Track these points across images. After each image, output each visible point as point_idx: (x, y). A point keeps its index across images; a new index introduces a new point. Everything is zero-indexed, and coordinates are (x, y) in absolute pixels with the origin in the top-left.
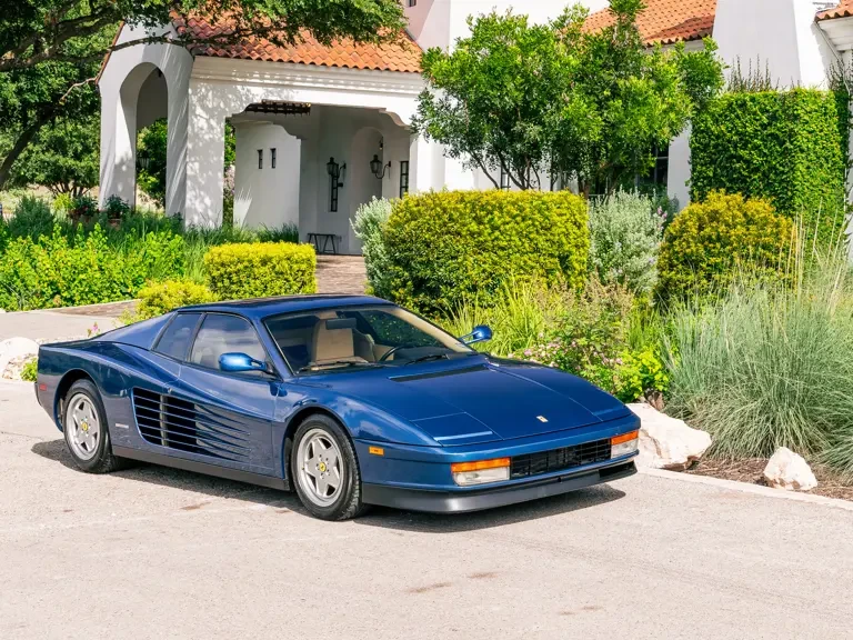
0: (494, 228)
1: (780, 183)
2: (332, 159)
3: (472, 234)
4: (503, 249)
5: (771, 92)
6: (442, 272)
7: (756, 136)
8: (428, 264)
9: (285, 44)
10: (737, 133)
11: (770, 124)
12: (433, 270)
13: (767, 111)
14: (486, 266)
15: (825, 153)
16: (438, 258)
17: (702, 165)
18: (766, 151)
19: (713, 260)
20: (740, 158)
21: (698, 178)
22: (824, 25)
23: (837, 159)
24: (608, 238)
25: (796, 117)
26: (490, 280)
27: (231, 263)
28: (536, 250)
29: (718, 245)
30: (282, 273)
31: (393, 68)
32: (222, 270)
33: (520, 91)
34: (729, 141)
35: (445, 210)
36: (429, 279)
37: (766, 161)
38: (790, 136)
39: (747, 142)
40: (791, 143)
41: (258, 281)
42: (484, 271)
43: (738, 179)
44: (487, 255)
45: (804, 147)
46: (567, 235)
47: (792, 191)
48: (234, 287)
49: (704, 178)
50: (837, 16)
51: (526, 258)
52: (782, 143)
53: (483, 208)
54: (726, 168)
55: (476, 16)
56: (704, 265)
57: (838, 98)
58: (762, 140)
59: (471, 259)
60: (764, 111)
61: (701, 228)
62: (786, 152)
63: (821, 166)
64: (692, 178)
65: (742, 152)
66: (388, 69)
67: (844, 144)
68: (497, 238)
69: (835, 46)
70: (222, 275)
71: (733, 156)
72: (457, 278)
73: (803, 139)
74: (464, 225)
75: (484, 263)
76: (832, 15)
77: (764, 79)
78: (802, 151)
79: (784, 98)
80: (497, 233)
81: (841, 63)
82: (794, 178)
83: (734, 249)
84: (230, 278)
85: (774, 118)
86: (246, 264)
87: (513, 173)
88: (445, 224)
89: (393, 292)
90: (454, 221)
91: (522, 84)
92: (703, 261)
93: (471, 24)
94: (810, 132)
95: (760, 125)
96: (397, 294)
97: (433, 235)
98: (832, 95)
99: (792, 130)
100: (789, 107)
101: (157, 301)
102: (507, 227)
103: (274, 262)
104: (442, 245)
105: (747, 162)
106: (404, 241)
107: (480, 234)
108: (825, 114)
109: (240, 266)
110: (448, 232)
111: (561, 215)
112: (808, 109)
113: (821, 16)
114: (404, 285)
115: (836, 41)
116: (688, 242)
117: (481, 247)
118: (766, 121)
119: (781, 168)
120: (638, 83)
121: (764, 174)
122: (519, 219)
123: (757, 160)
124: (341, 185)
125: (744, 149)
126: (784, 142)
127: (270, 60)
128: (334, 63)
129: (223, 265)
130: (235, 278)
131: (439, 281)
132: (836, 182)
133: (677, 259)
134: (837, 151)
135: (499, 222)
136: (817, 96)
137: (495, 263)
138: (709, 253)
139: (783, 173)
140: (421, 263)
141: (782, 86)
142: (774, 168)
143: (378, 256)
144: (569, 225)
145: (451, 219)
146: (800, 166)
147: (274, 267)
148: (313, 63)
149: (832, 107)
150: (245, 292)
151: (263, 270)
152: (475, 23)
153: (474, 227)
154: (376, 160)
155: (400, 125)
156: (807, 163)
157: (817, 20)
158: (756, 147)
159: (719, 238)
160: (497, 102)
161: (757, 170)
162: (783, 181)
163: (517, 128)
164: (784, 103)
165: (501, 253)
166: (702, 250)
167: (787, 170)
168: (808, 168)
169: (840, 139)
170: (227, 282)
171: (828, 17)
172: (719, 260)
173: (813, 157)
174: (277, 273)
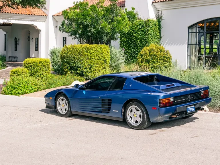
0: (91, 54)
1: (145, 42)
2: (16, 37)
3: (86, 55)
4: (93, 59)
5: (141, 20)
6: (78, 65)
7: (138, 31)
8: (74, 63)
9: (16, 8)
10: (133, 30)
11: (142, 28)
12: (76, 64)
13: (141, 25)
14: (89, 63)
15: (156, 35)
16: (77, 61)
17: (123, 38)
18: (141, 34)
19: (153, 60)
20: (134, 36)
21: (122, 41)
22: (154, 4)
23: (158, 36)
24: (112, 56)
25: (149, 26)
26: (90, 66)
27: (32, 63)
28: (100, 59)
29: (154, 57)
30: (44, 65)
31: (36, 14)
32: (29, 65)
33: (90, 20)
34: (131, 32)
35: (78, 49)
36: (74, 66)
37: (141, 37)
38: (147, 31)
39: (136, 32)
40: (148, 32)
41: (39, 67)
42: (88, 64)
43: (133, 41)
44: (89, 60)
45: (151, 33)
46: (106, 55)
47: (148, 44)
48: (32, 69)
49: (124, 41)
50: (158, 2)
51: (98, 61)
52: (145, 33)
53: (88, 49)
54: (130, 39)
55: (76, 2)
56: (151, 62)
57: (158, 22)
58: (140, 32)
59: (85, 61)
60: (140, 25)
61: (150, 53)
62: (146, 35)
63: (155, 38)
64: (120, 41)
65: (134, 35)
66: (34, 15)
67: (160, 33)
68: (91, 56)
69: (157, 9)
70: (29, 66)
71: (132, 36)
72: (82, 66)
73: (150, 31)
74: (84, 53)
75: (88, 62)
76: (157, 2)
77: (139, 17)
78: (150, 34)
79: (145, 22)
80: (91, 55)
81: (158, 13)
82: (148, 41)
83: (158, 58)
84: (31, 67)
85: (143, 26)
86: (35, 63)
87: (84, 40)
88: (79, 53)
89: (64, 70)
90: (81, 52)
91: (91, 19)
92: (151, 61)
93: (74, 4)
94: (152, 30)
95: (139, 28)
96: (65, 70)
97: (76, 56)
98: (157, 21)
99: (147, 29)
100: (147, 24)
101: (16, 73)
102: (94, 53)
103: (43, 63)
104: (78, 58)
105: (135, 37)
106: (68, 57)
107: (87, 55)
108: (156, 25)
109: (34, 64)
110: (80, 55)
111: (104, 50)
112: (152, 24)
113: (154, 2)
114: (67, 68)
115: (157, 8)
116: (147, 56)
117: (88, 58)
118: (141, 27)
119: (145, 39)
120: (119, 18)
121: (140, 40)
122: (96, 51)
123: (138, 37)
124: (18, 44)
125: (135, 34)
126: (146, 32)
127: (5, 12)
128: (21, 13)
129: (29, 63)
130: (33, 67)
131: (77, 67)
132: (158, 42)
133: (144, 60)
134: (158, 34)
135: (92, 52)
136: (153, 21)
137: (91, 62)
138: (152, 58)
139: (145, 40)
140: (72, 62)
141: (145, 19)
142: (143, 39)
143: (55, 61)
144: (106, 53)
145: (80, 52)
146: (150, 38)
147: (42, 64)
148: (16, 13)
149: (157, 24)
150: (35, 70)
151: (40, 64)
152: (76, 3)
153: (86, 53)
154: (29, 37)
155: (37, 29)
156: (151, 37)
157: (153, 3)
158: (138, 34)
159: (154, 55)
160: (85, 23)
161: (138, 39)
162: (146, 42)
163: (89, 29)
164: (145, 23)
165: (93, 60)
166: (150, 58)
167: (147, 39)
168: (152, 38)
169: (159, 31)
170: (30, 68)
171: (156, 2)
172: (155, 60)
173: (153, 36)
174: (43, 65)
